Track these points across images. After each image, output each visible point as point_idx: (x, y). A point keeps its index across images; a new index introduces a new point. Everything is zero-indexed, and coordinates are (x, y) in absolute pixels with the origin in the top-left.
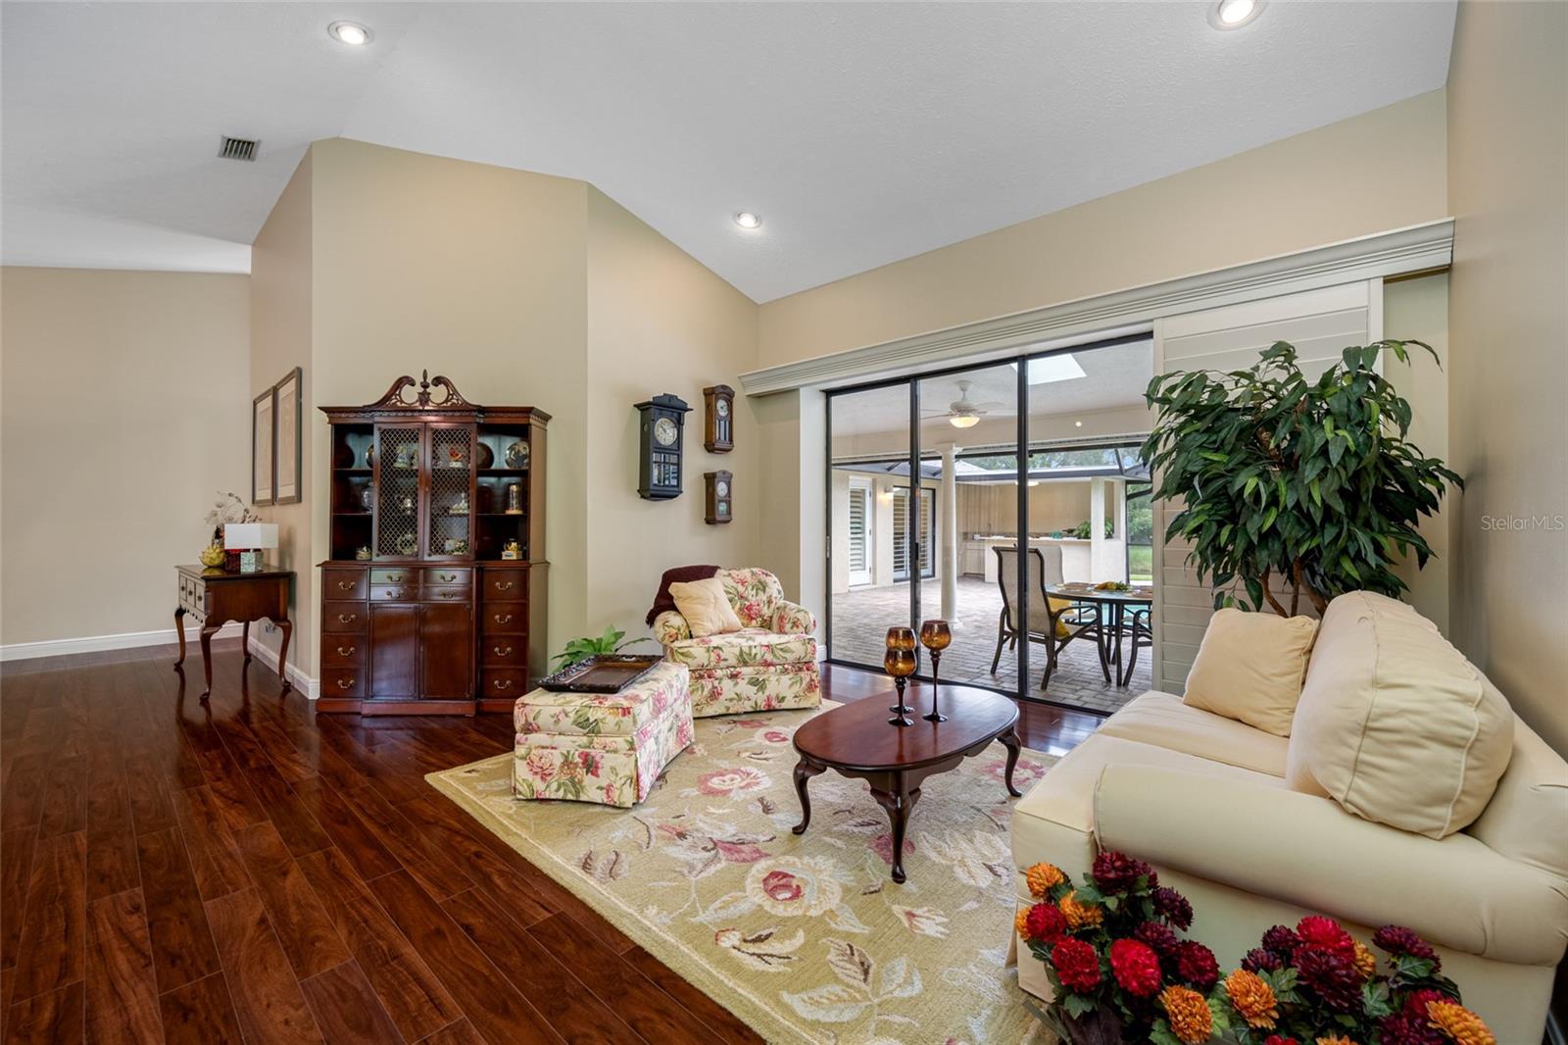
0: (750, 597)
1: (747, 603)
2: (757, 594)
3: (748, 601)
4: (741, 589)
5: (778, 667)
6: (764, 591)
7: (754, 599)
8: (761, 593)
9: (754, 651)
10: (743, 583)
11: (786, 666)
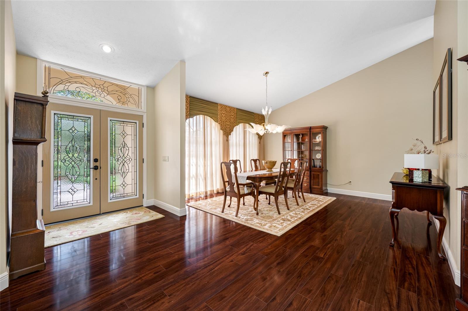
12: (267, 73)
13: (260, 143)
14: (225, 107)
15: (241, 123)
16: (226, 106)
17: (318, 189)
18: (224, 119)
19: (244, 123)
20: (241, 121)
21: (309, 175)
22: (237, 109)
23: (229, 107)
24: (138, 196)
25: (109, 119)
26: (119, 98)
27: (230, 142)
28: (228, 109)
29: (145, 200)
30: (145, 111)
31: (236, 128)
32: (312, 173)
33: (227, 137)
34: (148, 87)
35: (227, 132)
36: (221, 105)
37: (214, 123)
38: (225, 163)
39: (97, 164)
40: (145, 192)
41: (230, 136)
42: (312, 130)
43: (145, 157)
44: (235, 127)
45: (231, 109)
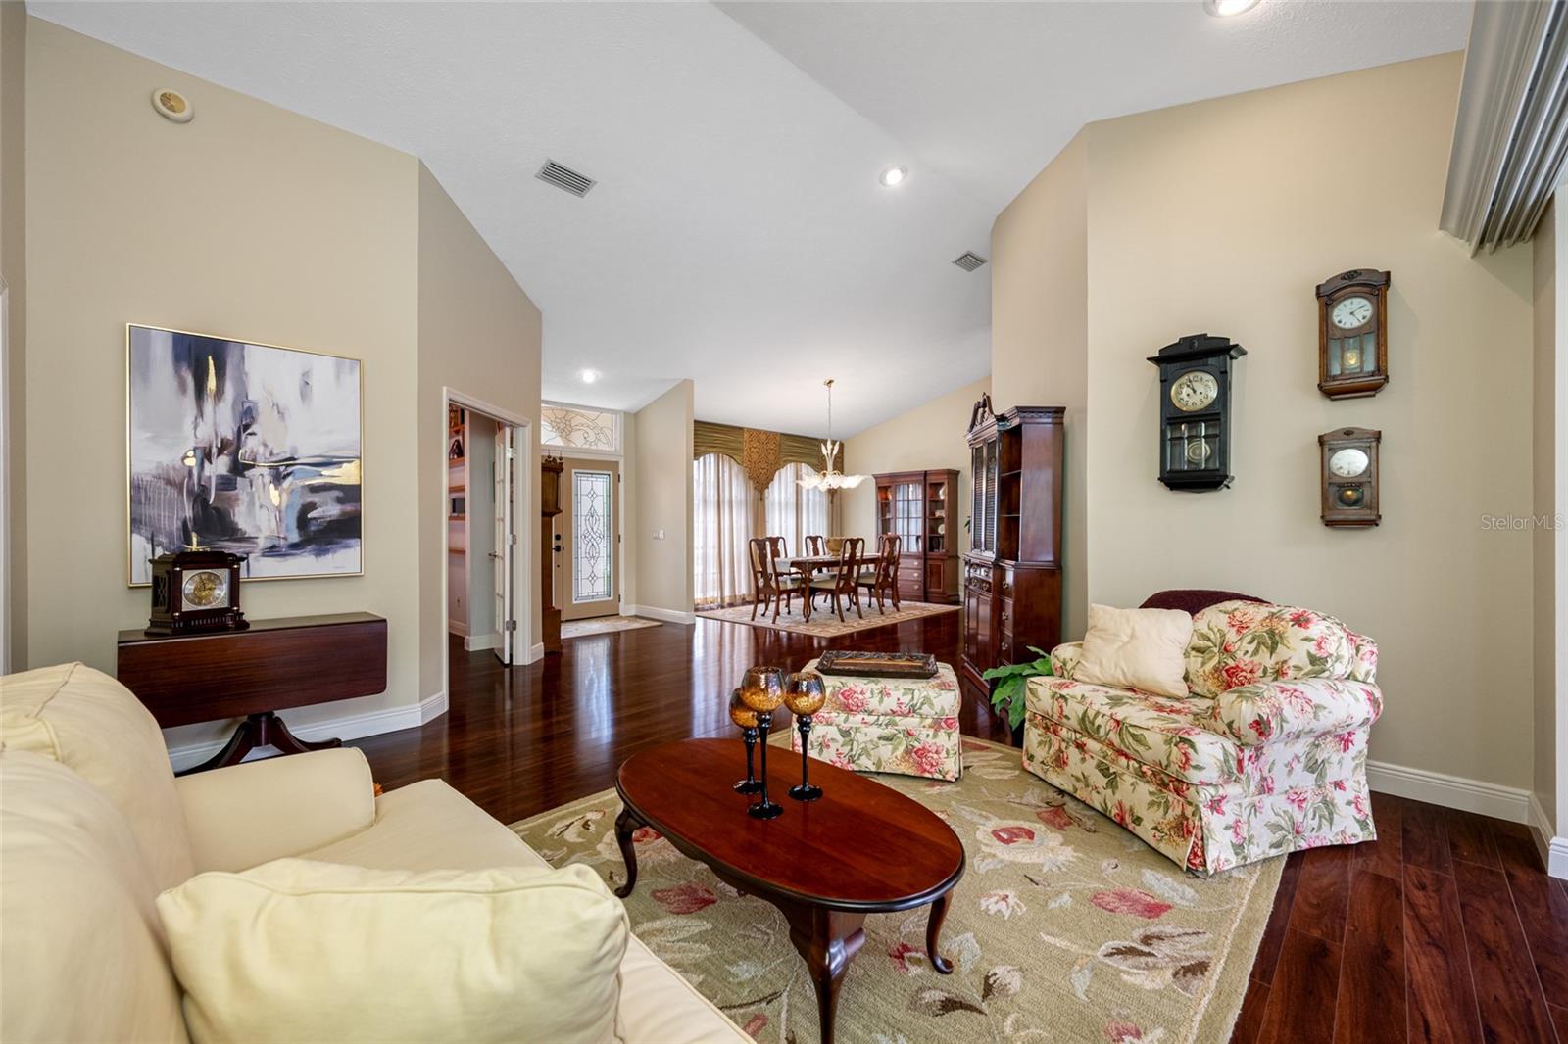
0: (1239, 654)
1: (1231, 663)
2: (1256, 652)
3: (1233, 658)
4: (1232, 636)
5: (1132, 762)
6: (1273, 650)
7: (1247, 658)
8: (1264, 652)
9: (1099, 720)
10: (1241, 628)
11: (1144, 768)
12: (831, 382)
13: (832, 503)
14: (755, 433)
15: (791, 462)
16: (759, 432)
17: (938, 593)
18: (755, 457)
19: (797, 462)
20: (791, 458)
21: (922, 566)
22: (782, 434)
23: (766, 432)
24: (612, 598)
25: (574, 471)
26: (586, 435)
27: (767, 502)
28: (763, 437)
29: (622, 604)
30: (623, 454)
31: (780, 473)
32: (930, 562)
33: (762, 492)
34: (625, 413)
35: (760, 482)
36: (749, 430)
37: (735, 468)
38: (756, 540)
39: (559, 543)
40: (622, 592)
41: (767, 490)
42: (928, 478)
43: (622, 532)
44: (777, 473)
45: (770, 435)
